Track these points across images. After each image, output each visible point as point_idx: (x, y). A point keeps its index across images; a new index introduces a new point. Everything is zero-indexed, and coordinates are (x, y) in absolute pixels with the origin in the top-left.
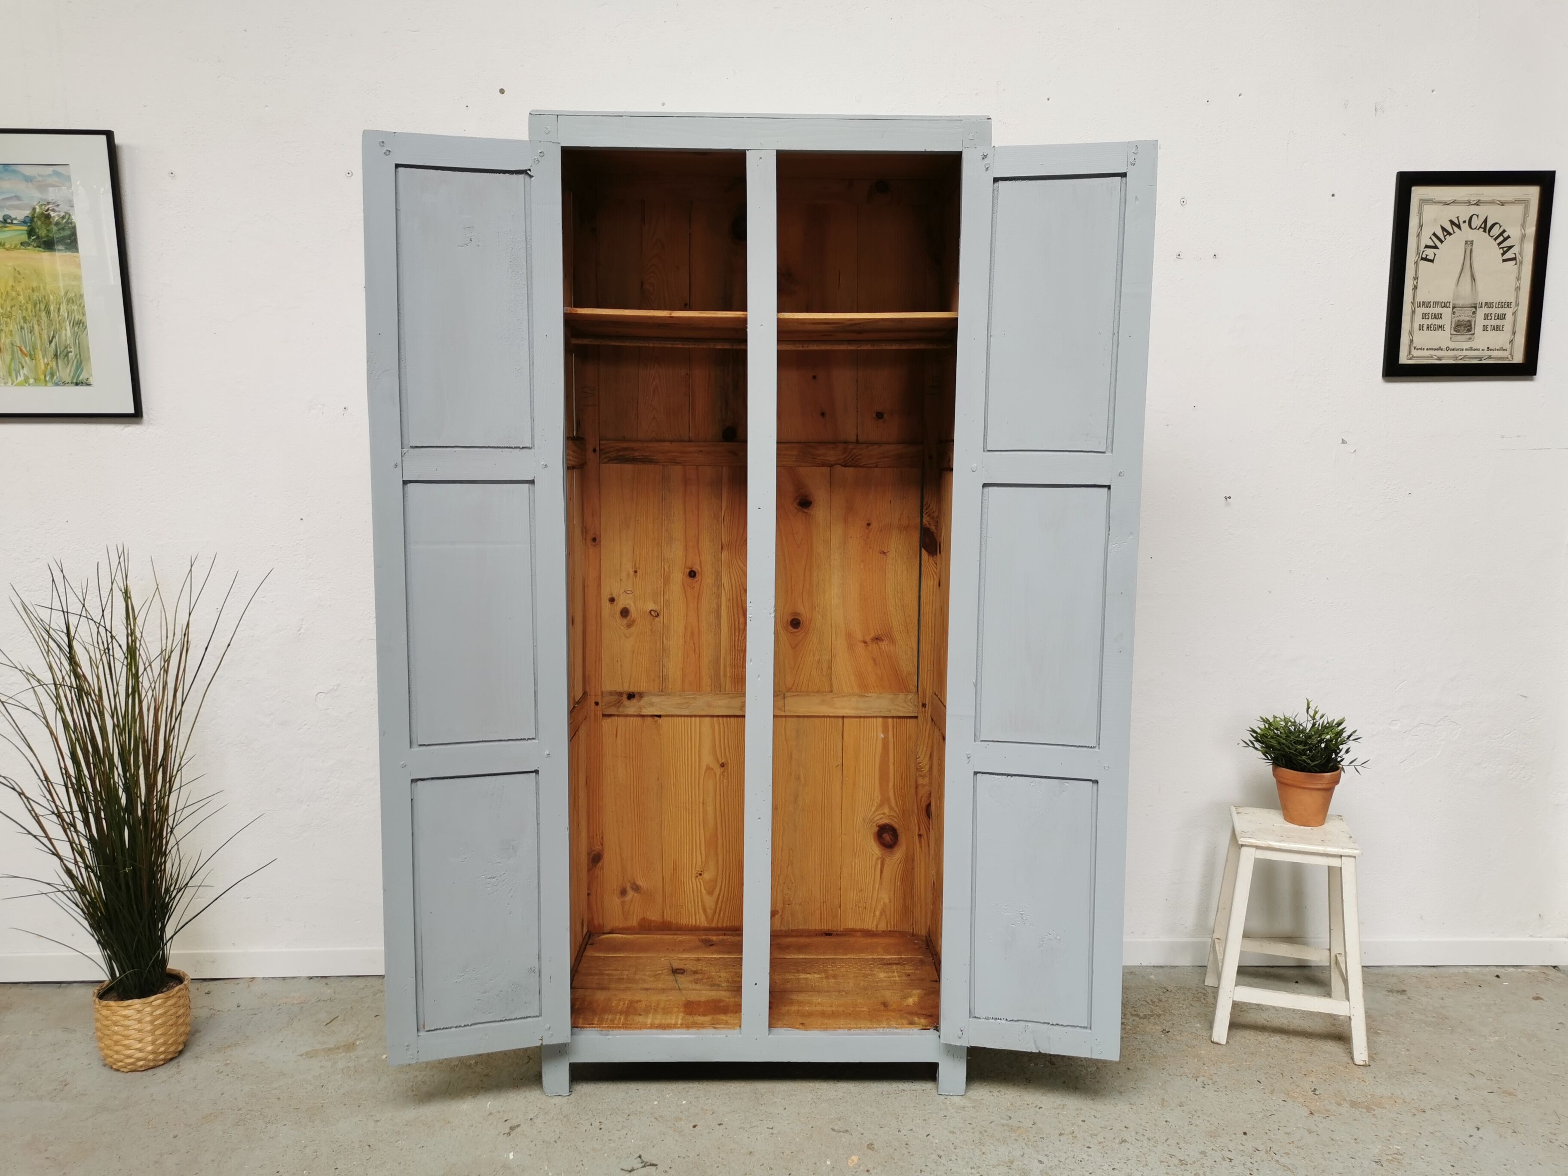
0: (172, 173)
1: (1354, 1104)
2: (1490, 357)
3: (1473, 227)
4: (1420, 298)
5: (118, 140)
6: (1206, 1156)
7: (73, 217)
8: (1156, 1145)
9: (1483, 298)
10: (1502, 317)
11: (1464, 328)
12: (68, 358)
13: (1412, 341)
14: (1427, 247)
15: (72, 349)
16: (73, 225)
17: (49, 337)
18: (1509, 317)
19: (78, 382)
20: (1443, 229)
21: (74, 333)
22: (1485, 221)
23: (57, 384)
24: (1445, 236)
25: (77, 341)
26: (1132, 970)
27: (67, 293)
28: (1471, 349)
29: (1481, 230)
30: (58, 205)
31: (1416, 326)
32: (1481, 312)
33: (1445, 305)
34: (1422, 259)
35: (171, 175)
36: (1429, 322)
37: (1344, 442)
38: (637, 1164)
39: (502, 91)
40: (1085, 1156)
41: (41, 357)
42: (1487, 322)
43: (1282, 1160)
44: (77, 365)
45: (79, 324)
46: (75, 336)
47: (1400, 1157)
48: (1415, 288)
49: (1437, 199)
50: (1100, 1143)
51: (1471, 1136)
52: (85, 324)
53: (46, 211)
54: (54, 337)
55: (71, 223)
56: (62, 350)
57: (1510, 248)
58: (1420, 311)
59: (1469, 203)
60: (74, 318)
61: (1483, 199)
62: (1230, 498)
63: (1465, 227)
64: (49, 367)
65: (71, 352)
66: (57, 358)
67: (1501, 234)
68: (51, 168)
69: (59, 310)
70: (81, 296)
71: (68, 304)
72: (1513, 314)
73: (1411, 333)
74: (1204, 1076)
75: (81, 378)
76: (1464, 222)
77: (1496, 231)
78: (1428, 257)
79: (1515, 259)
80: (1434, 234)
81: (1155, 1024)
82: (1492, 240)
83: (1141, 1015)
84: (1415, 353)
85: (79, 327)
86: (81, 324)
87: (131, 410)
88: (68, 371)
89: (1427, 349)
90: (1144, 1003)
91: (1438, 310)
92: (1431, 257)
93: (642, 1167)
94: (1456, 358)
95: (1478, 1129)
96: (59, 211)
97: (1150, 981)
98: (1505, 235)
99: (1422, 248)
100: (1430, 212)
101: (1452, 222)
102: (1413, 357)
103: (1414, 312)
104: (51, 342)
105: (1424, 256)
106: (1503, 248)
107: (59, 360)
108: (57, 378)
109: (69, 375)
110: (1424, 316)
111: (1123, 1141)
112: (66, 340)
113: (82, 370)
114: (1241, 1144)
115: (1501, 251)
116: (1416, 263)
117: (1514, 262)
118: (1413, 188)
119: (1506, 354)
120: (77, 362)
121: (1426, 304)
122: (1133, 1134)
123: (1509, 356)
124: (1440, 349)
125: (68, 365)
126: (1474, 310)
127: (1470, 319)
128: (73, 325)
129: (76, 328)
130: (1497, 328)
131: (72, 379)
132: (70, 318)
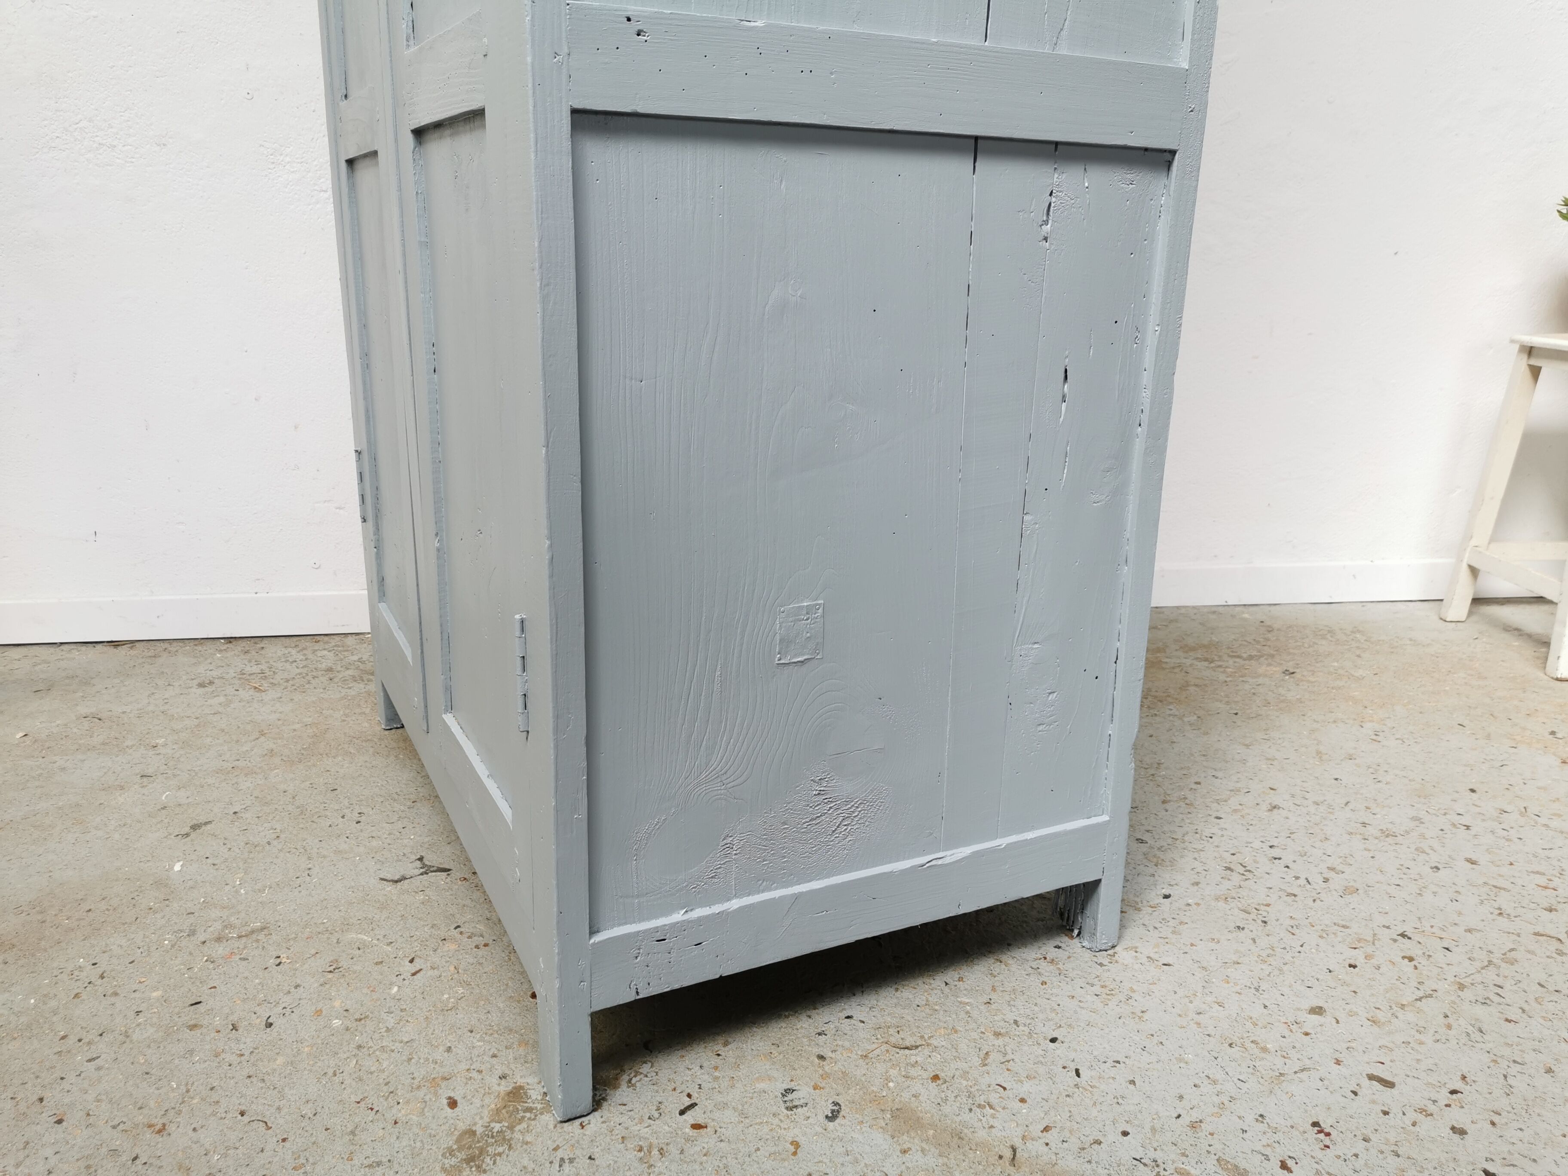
6: (1423, 823)
8: (1331, 810)
38: (413, 869)
40: (1215, 830)
50: (1235, 811)
81: (1269, 665)
83: (1245, 655)
90: (1245, 643)
93: (422, 874)
111: (1275, 807)
114: (1473, 805)
122: (1288, 797)
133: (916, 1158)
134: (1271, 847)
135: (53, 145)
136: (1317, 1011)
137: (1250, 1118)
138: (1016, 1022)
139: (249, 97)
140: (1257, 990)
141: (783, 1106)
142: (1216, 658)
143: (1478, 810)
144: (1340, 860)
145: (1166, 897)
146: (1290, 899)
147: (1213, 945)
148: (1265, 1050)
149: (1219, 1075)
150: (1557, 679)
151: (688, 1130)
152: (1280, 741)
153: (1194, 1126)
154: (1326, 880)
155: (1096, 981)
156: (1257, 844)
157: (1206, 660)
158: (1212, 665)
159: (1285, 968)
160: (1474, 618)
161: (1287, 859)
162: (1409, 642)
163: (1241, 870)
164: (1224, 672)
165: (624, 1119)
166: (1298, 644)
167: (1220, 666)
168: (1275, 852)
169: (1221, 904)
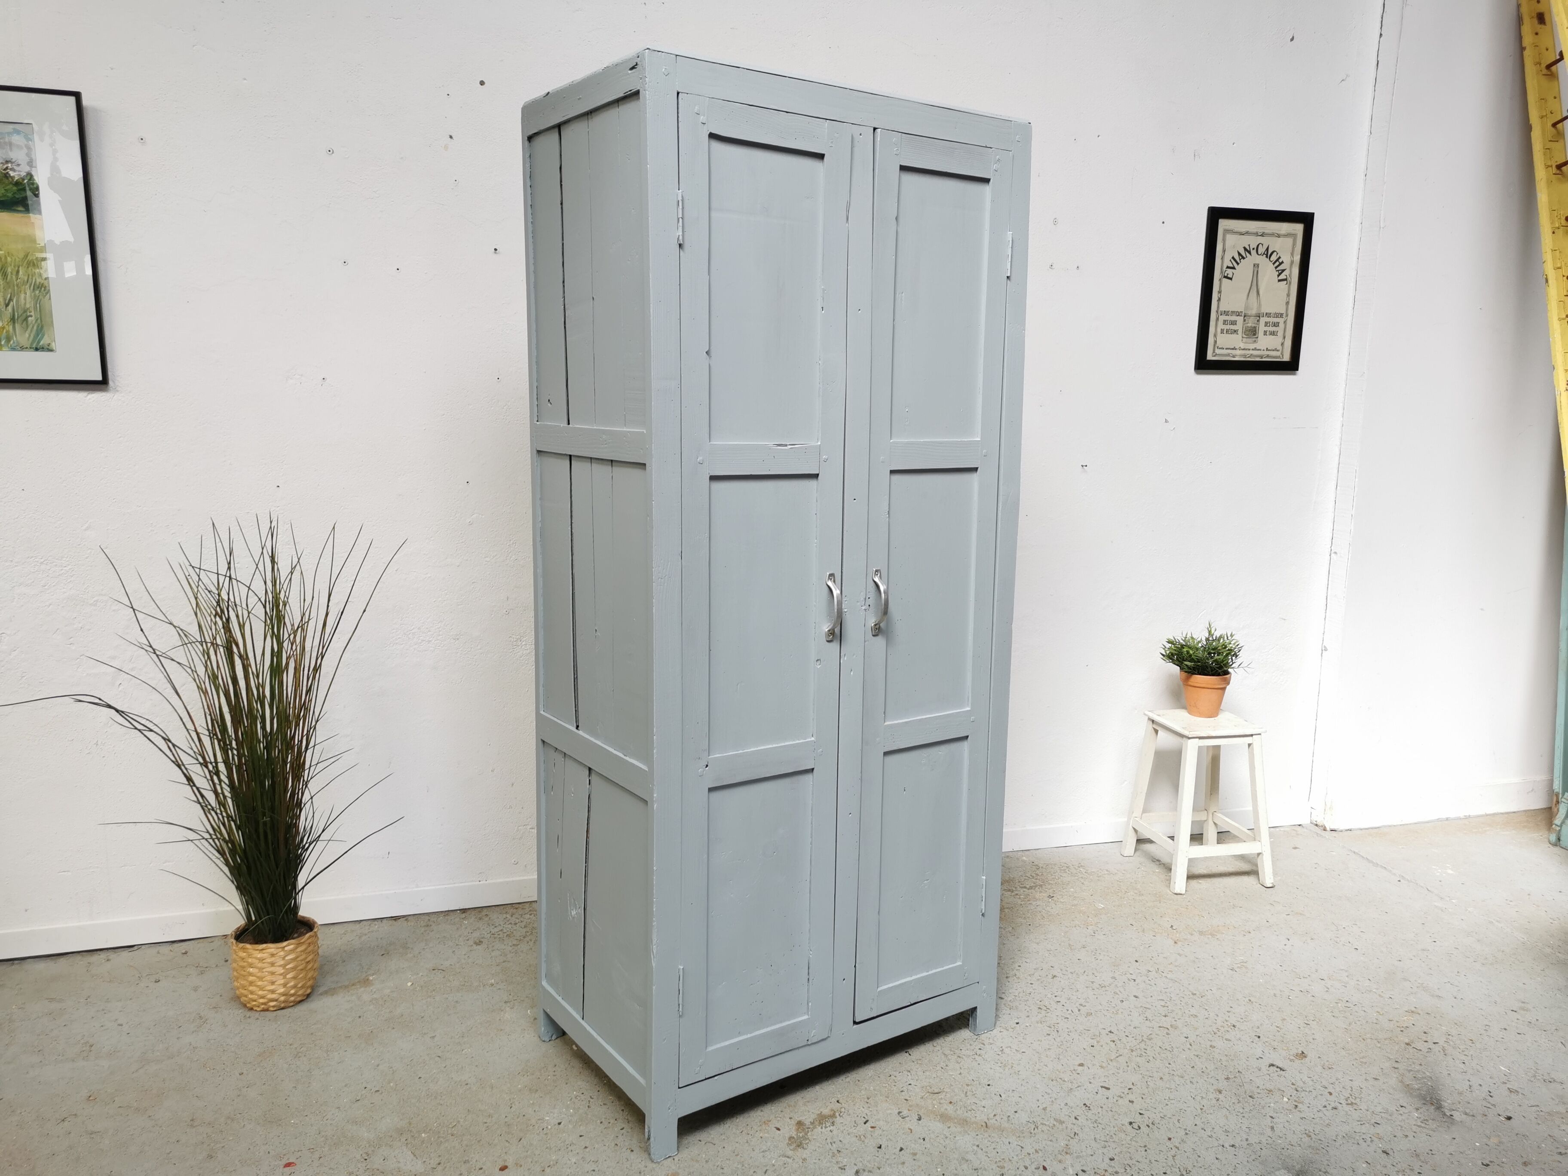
0: (142, 139)
1: (1201, 933)
2: (1268, 356)
3: (1259, 253)
4: (1222, 309)
5: (85, 102)
6: (1116, 979)
7: (35, 178)
8: (1078, 976)
9: (1264, 310)
10: (1276, 325)
11: (1252, 332)
12: (27, 322)
13: (1215, 342)
14: (1228, 267)
15: (33, 313)
16: (35, 186)
17: (5, 300)
18: (1282, 325)
19: (39, 347)
20: (1239, 254)
21: (35, 295)
22: (1267, 249)
23: (13, 349)
24: (1240, 260)
25: (38, 305)
26: (1007, 855)
27: (27, 256)
28: (1255, 349)
29: (1265, 256)
30: (19, 165)
31: (1219, 330)
32: (1263, 320)
33: (1238, 314)
34: (1225, 277)
35: (142, 141)
36: (1228, 327)
37: (1166, 421)
39: (482, 83)
40: (1031, 990)
42: (1266, 329)
43: (1169, 976)
44: (37, 330)
45: (41, 288)
46: (37, 300)
47: (1244, 964)
48: (1219, 300)
49: (1236, 230)
50: (1038, 980)
51: (1285, 945)
52: (47, 288)
53: (5, 170)
54: (11, 300)
55: (33, 184)
56: (20, 314)
57: (1283, 271)
58: (1222, 318)
59: (1256, 234)
60: (35, 282)
61: (1266, 231)
62: (1086, 466)
63: (1254, 252)
64: (5, 331)
65: (31, 316)
66: (14, 323)
67: (1277, 260)
68: (11, 126)
69: (18, 272)
70: (42, 261)
71: (28, 267)
72: (1284, 322)
73: (1215, 336)
74: (1092, 925)
75: (41, 343)
76: (1253, 249)
77: (1274, 258)
78: (1229, 276)
79: (1286, 280)
80: (1233, 258)
81: (1041, 892)
82: (1271, 264)
83: (1028, 886)
84: (1218, 351)
85: (40, 291)
86: (43, 289)
87: (99, 377)
88: (27, 335)
89: (1226, 349)
90: (1027, 878)
91: (1234, 318)
92: (1230, 276)
94: (1245, 356)
95: (1289, 940)
96: (19, 171)
97: (1024, 861)
98: (1280, 261)
99: (1224, 269)
100: (1231, 239)
101: (1245, 249)
102: (1216, 354)
103: (1217, 319)
104: (7, 305)
105: (1226, 275)
106: (1278, 271)
107: (16, 324)
108: (14, 342)
109: (28, 340)
110: (1225, 322)
112: (25, 304)
113: (43, 335)
114: (1137, 968)
115: (1277, 273)
116: (1220, 280)
117: (1286, 282)
118: (1220, 220)
119: (1278, 354)
120: (38, 326)
121: (1226, 313)
122: (1059, 970)
123: (1281, 356)
124: (1234, 349)
125: (27, 328)
126: (1258, 318)
127: (1256, 325)
128: (34, 289)
129: (37, 292)
130: (1273, 333)
131: (32, 344)
132: (30, 280)
133: (953, 1129)
134: (1056, 996)
135: (397, 642)
136: (1081, 1065)
137: (1063, 1105)
138: (973, 1080)
139: (507, 613)
140: (1059, 1059)
141: (900, 1118)
142: (1014, 889)
143: (1139, 971)
144: (1084, 1000)
145: (1017, 1023)
146: (1066, 1020)
147: (1039, 1042)
148: (1064, 1081)
149: (1050, 1092)
150: (1175, 894)
151: (870, 1129)
152: (1052, 940)
153: (1045, 1109)
154: (1079, 1010)
155: (998, 1062)
156: (1049, 996)
157: (1009, 890)
158: (1013, 894)
159: (1068, 1049)
160: (1138, 853)
161: (1063, 1001)
162: (1106, 872)
163: (1045, 1008)
164: (1020, 898)
165: (845, 1127)
166: (1053, 877)
167: (1017, 894)
168: (1058, 999)
169: (1039, 1025)
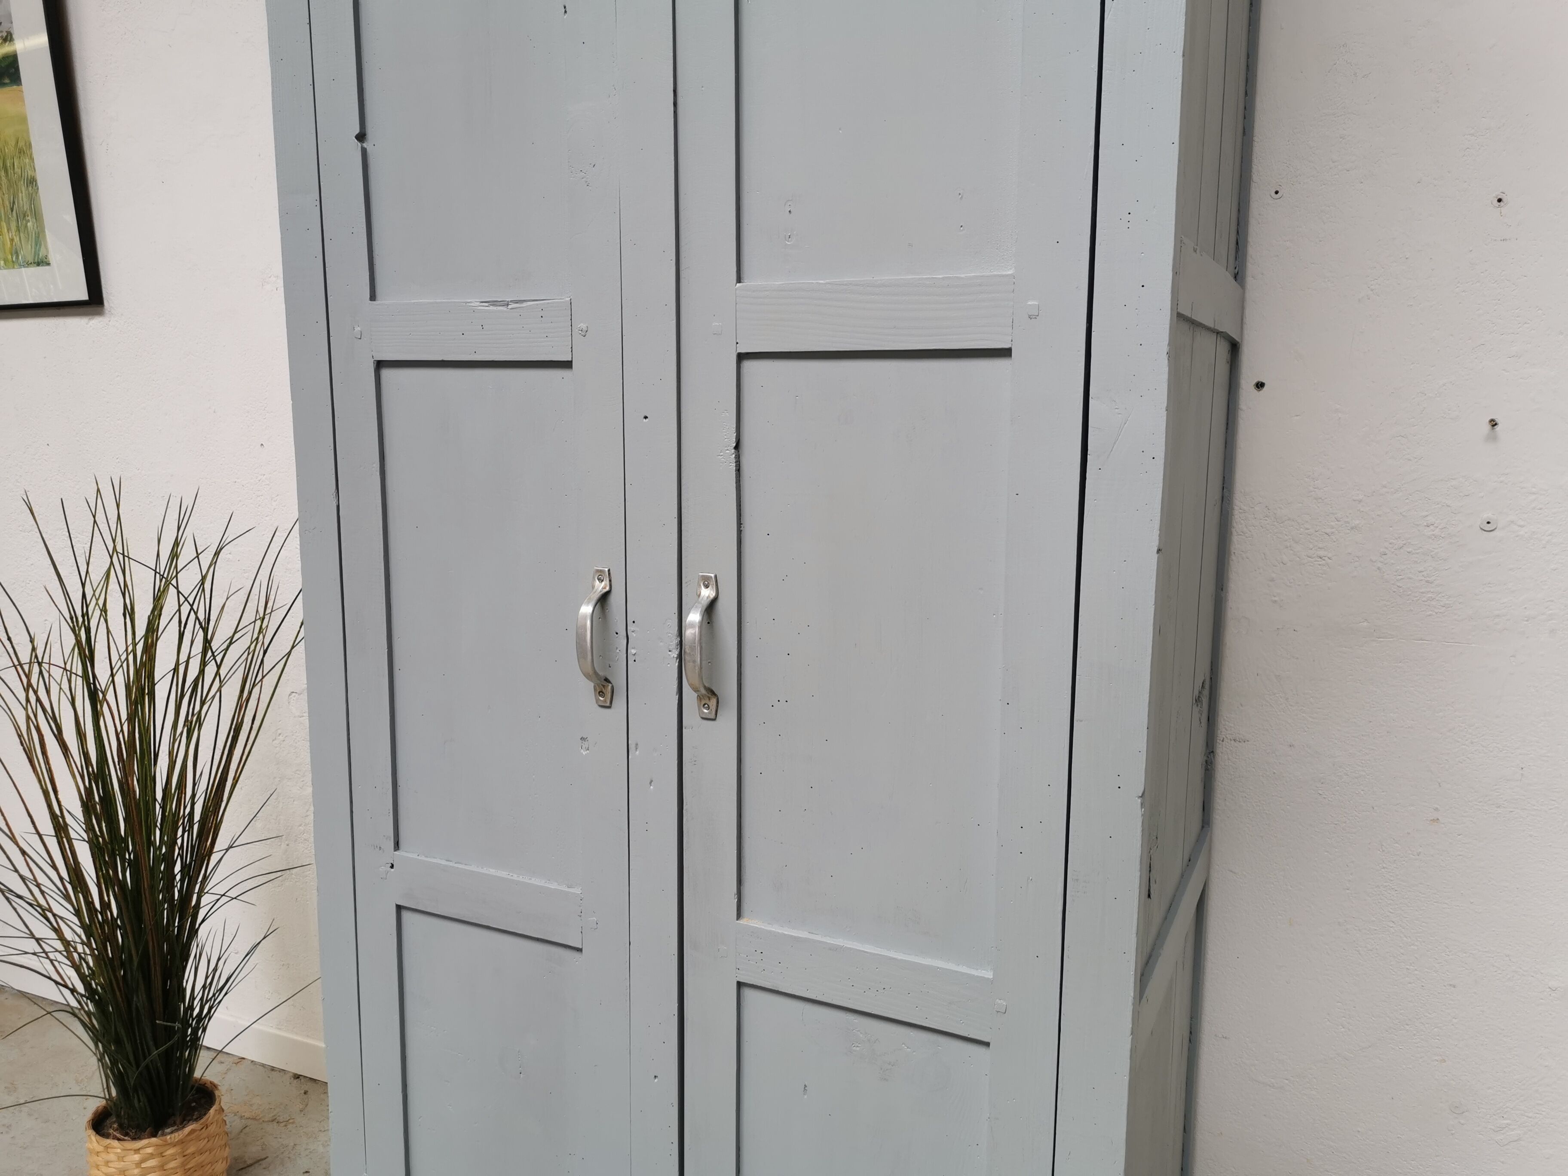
12: (28, 229)
15: (30, 217)
17: (10, 203)
19: (39, 260)
21: (29, 195)
23: (22, 266)
25: (32, 206)
27: (18, 142)
41: (6, 230)
44: (36, 239)
45: (32, 182)
46: (30, 198)
52: (36, 182)
54: (14, 202)
56: (22, 220)
60: (27, 175)
64: (14, 243)
65: (29, 221)
69: (14, 165)
70: (30, 146)
71: (20, 158)
75: (41, 256)
85: (32, 187)
86: (34, 183)
87: (83, 295)
88: (30, 246)
96: (2, 32)
108: (21, 257)
109: (31, 252)
112: (24, 206)
113: (41, 244)
120: (36, 234)
125: (28, 238)
128: (27, 185)
129: (30, 188)
131: (34, 259)
132: (23, 175)
